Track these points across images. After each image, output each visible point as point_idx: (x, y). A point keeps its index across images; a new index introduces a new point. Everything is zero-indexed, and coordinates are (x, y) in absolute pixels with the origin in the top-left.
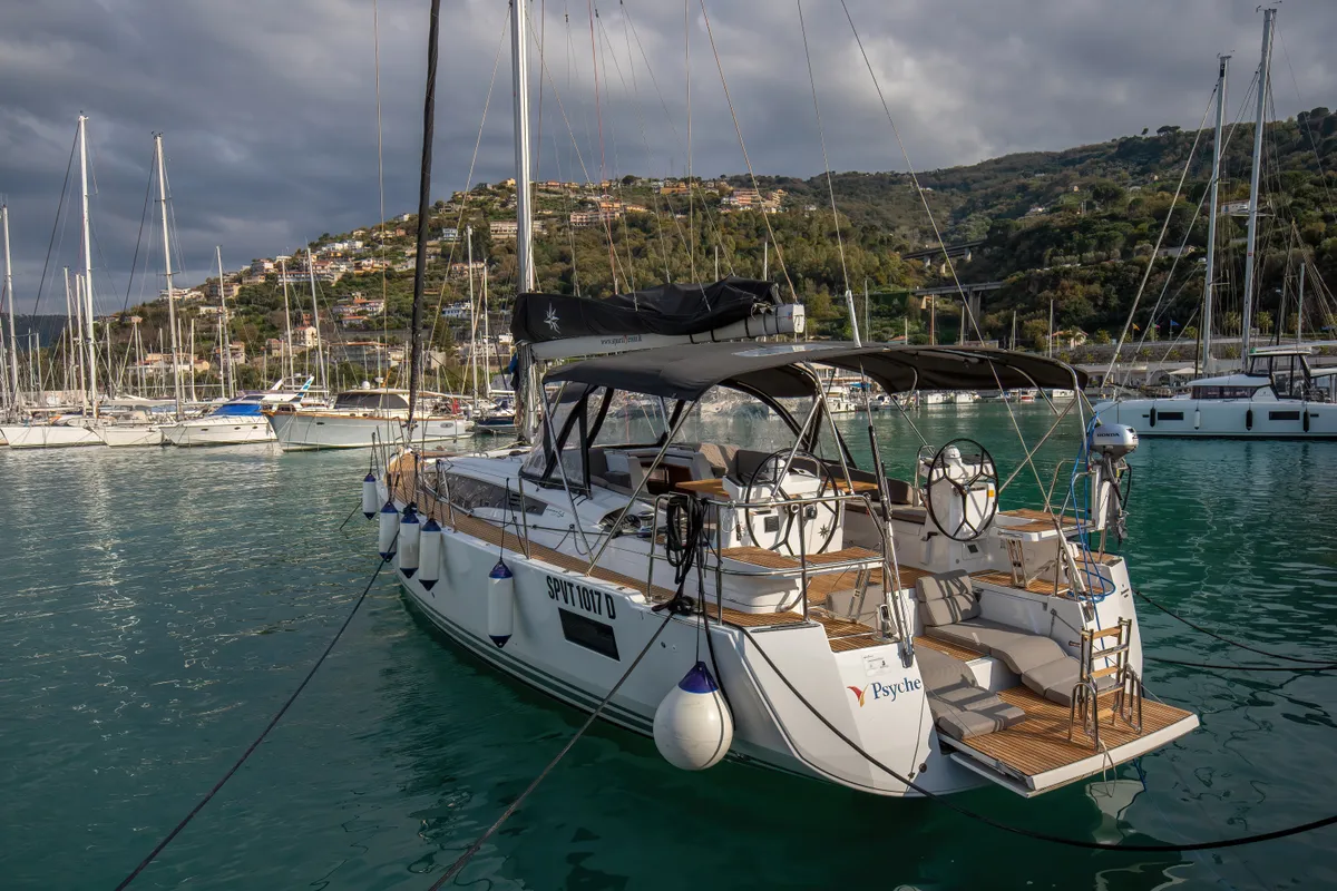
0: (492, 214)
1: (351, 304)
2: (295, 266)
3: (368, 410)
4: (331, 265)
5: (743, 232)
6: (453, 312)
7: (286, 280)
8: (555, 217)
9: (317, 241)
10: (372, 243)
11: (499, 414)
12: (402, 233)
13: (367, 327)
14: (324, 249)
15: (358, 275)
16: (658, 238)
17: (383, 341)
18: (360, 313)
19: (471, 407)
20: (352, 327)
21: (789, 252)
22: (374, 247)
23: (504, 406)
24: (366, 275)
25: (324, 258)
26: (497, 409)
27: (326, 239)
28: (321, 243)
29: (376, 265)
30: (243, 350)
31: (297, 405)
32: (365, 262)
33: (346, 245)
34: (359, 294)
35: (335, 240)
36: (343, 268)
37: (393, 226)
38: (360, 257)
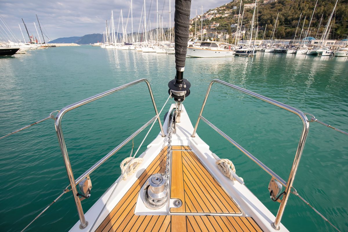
0: (245, 2)
1: (213, 24)
2: (204, 17)
3: (207, 47)
4: (210, 16)
5: (312, 3)
6: (233, 26)
7: (202, 20)
8: (260, 2)
9: (208, 11)
10: (218, 10)
11: (240, 50)
12: (225, 8)
13: (215, 29)
14: (209, 12)
15: (215, 18)
16: (286, 6)
17: (217, 32)
18: (214, 26)
19: (234, 48)
20: (212, 29)
21: (325, 8)
22: (219, 12)
23: (241, 48)
24: (216, 18)
25: (209, 15)
26: (240, 48)
27: (210, 10)
28: (209, 11)
29: (219, 16)
30: (192, 34)
31: (193, 45)
32: (216, 15)
33: (213, 11)
34: (214, 22)
35: (211, 10)
36: (212, 16)
37: (223, 7)
38: (216, 14)
